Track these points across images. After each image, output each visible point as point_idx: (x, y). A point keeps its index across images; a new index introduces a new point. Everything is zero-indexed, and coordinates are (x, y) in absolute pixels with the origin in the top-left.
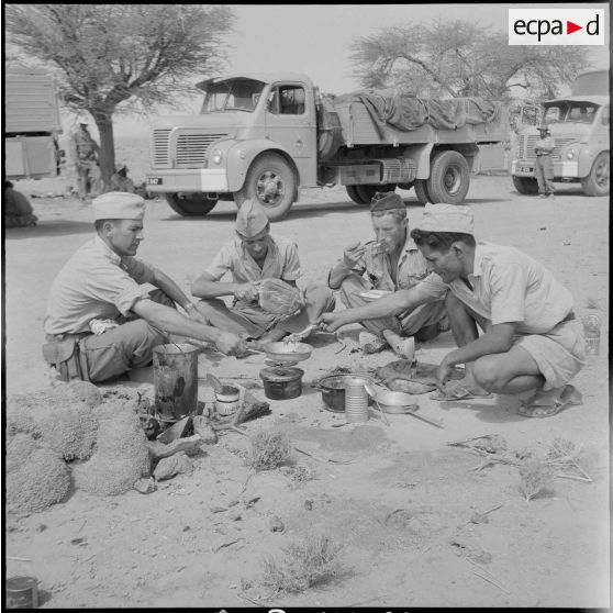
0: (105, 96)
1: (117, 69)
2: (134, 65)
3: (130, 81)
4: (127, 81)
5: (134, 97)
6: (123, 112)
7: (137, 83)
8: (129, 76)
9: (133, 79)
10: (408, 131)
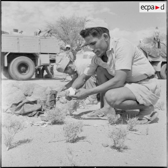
0: (74, 49)
1: (78, 43)
2: (82, 41)
3: (81, 46)
4: (80, 46)
5: (82, 50)
6: (79, 54)
7: (83, 46)
8: (81, 45)
9: (82, 45)
10: (155, 57)
